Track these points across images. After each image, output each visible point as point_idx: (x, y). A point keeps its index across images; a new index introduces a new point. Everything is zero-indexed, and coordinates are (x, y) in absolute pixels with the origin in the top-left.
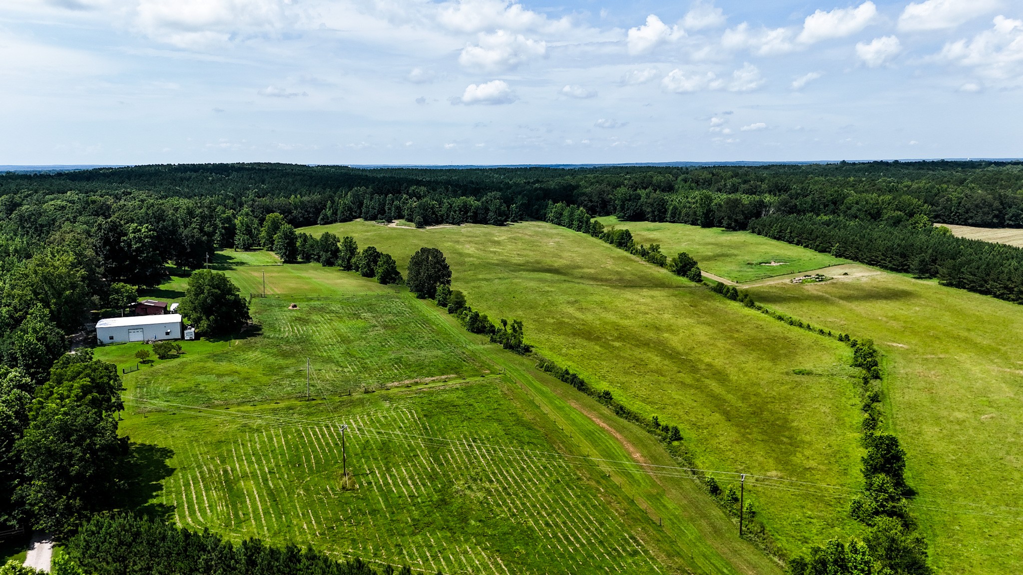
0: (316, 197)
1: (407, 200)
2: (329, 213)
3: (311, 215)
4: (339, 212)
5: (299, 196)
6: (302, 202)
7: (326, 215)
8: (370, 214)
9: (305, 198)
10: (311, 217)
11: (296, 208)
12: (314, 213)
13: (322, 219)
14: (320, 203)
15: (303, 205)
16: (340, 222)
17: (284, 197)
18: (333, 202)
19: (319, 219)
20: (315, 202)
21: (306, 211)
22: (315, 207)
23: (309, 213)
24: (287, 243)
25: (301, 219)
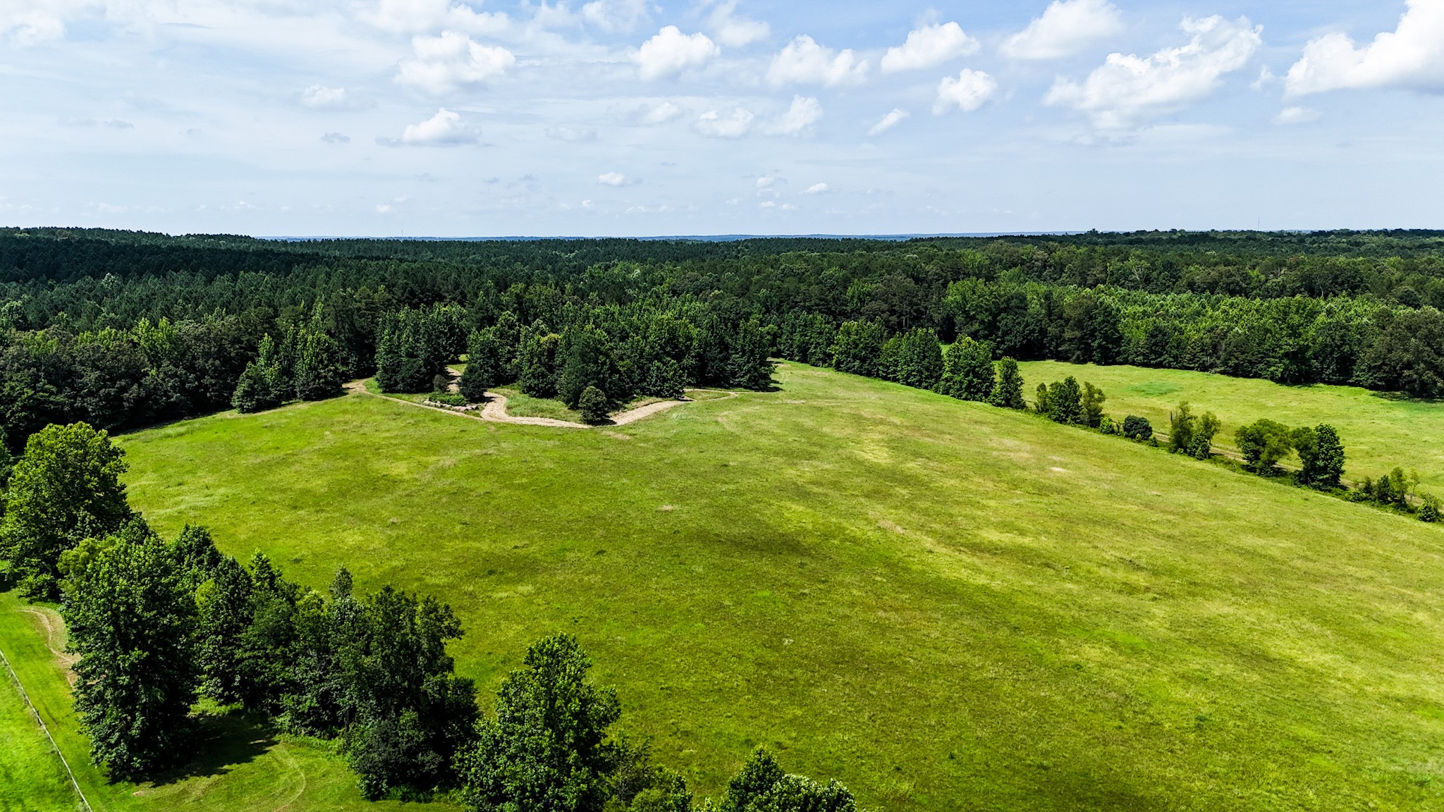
0: (220, 323)
1: (511, 327)
2: (270, 374)
3: (207, 380)
4: (300, 368)
5: (163, 322)
6: (175, 341)
7: (259, 379)
8: (404, 372)
9: (186, 327)
10: (207, 388)
11: (155, 360)
12: (218, 374)
13: (248, 394)
14: (236, 340)
15: (179, 350)
16: (307, 398)
17: (113, 323)
18: (278, 338)
19: (238, 392)
20: (218, 340)
21: (191, 368)
22: (221, 353)
23: (203, 373)
24: (133, 670)
25: (175, 397)
